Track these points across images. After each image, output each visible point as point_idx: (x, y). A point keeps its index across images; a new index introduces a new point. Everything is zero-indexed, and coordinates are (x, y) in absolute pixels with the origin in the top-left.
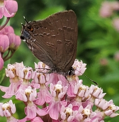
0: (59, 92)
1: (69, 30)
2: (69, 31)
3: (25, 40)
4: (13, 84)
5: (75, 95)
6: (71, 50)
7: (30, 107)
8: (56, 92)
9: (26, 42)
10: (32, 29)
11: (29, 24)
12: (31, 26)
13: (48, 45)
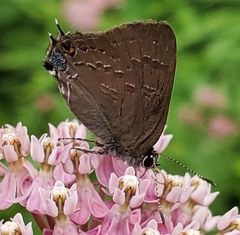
0: (133, 194)
1: (156, 65)
2: (155, 68)
3: (53, 73)
4: (13, 175)
5: (156, 198)
6: (155, 111)
7: (64, 228)
8: (126, 192)
9: (56, 76)
10: (72, 50)
11: (67, 37)
12: (69, 43)
13: (105, 91)
